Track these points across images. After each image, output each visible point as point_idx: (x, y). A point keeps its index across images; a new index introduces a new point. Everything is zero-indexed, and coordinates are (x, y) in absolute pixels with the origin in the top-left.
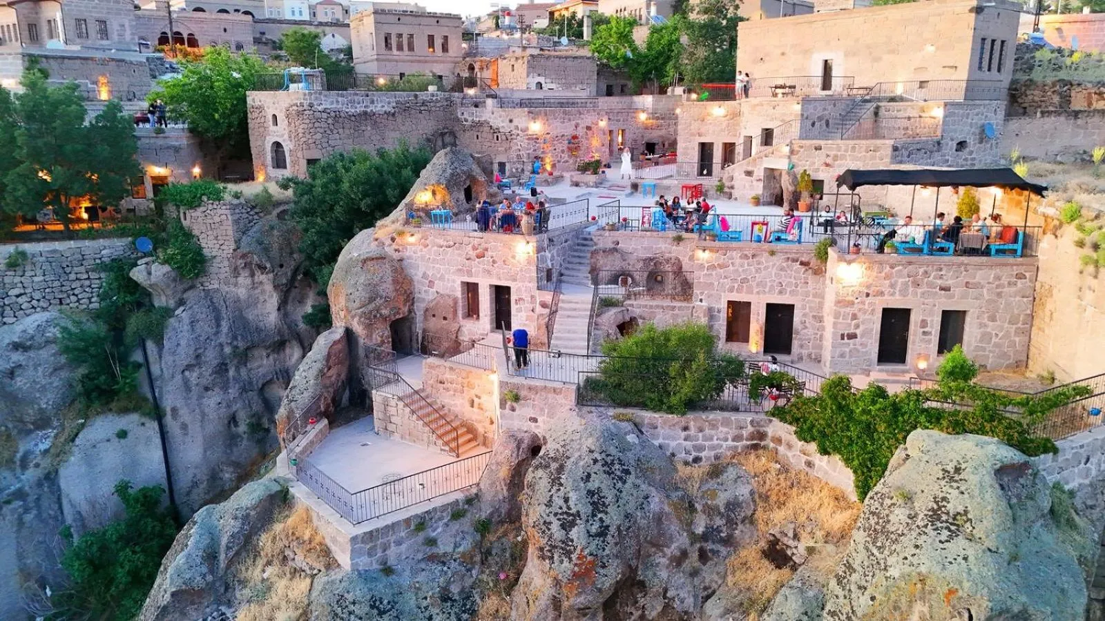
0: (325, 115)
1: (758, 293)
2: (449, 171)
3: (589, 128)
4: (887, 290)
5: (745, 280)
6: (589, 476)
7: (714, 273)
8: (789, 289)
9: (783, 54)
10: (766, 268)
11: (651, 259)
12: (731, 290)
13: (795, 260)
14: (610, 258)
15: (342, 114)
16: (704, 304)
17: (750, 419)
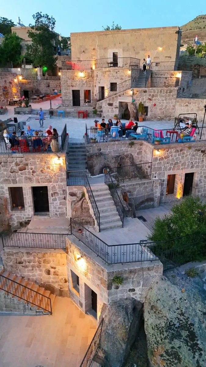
1: (182, 169)
3: (10, 83)
5: (176, 164)
7: (162, 162)
8: (195, 165)
9: (94, 49)
10: (186, 156)
11: (118, 157)
12: (170, 169)
13: (199, 150)
14: (99, 159)
16: (157, 178)
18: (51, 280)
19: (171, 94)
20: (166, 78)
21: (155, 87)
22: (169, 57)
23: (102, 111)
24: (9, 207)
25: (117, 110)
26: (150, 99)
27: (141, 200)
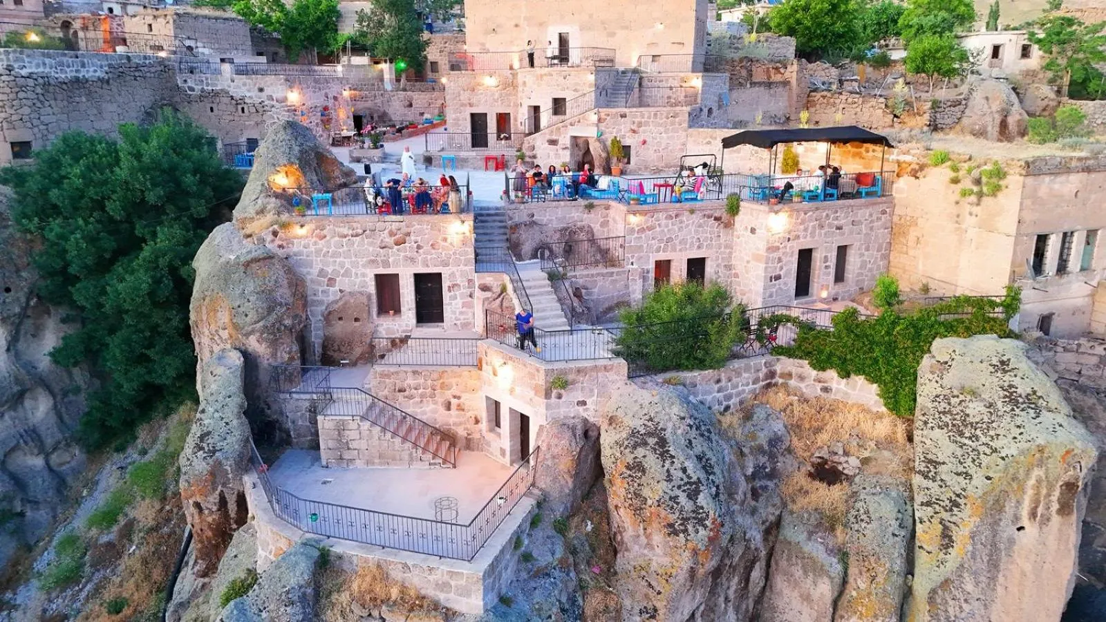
0: (31, 82)
1: (680, 250)
2: (297, 148)
3: (335, 98)
4: (802, 234)
5: (669, 240)
6: (690, 442)
7: (643, 235)
8: (705, 244)
9: (517, 26)
10: (687, 226)
11: (566, 229)
12: (658, 250)
13: (709, 217)
14: (530, 231)
15: (52, 82)
16: (635, 266)
17: (763, 361)
18: (451, 421)
19: (677, 119)
20: (671, 88)
21: (649, 106)
22: (680, 43)
23: (534, 157)
24: (375, 310)
25: (568, 153)
26: (634, 131)
27: (606, 305)
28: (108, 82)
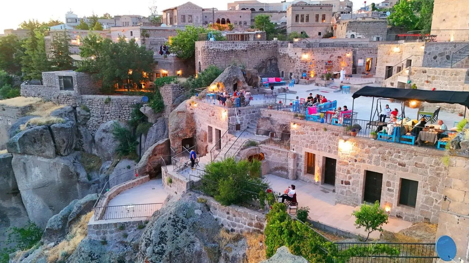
0: (213, 51)
1: (319, 150)
3: (339, 57)
4: (367, 160)
5: (312, 142)
7: (299, 136)
8: (333, 151)
10: (323, 137)
11: (284, 125)
12: (307, 147)
13: (337, 135)
14: (265, 122)
15: (221, 51)
16: (295, 151)
24: (208, 139)
26: (427, 82)
28: (246, 51)
